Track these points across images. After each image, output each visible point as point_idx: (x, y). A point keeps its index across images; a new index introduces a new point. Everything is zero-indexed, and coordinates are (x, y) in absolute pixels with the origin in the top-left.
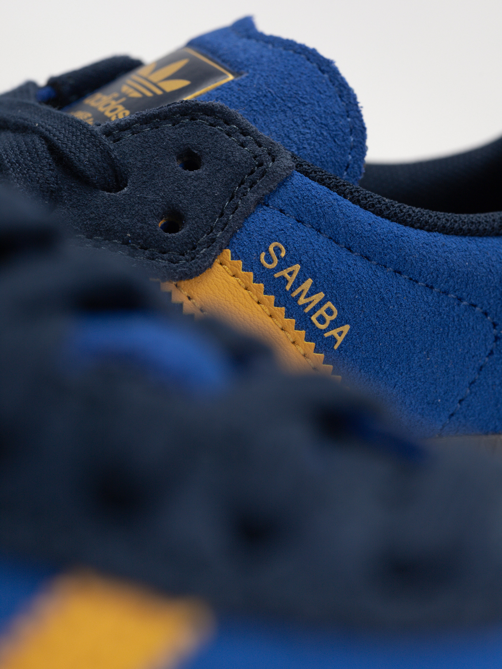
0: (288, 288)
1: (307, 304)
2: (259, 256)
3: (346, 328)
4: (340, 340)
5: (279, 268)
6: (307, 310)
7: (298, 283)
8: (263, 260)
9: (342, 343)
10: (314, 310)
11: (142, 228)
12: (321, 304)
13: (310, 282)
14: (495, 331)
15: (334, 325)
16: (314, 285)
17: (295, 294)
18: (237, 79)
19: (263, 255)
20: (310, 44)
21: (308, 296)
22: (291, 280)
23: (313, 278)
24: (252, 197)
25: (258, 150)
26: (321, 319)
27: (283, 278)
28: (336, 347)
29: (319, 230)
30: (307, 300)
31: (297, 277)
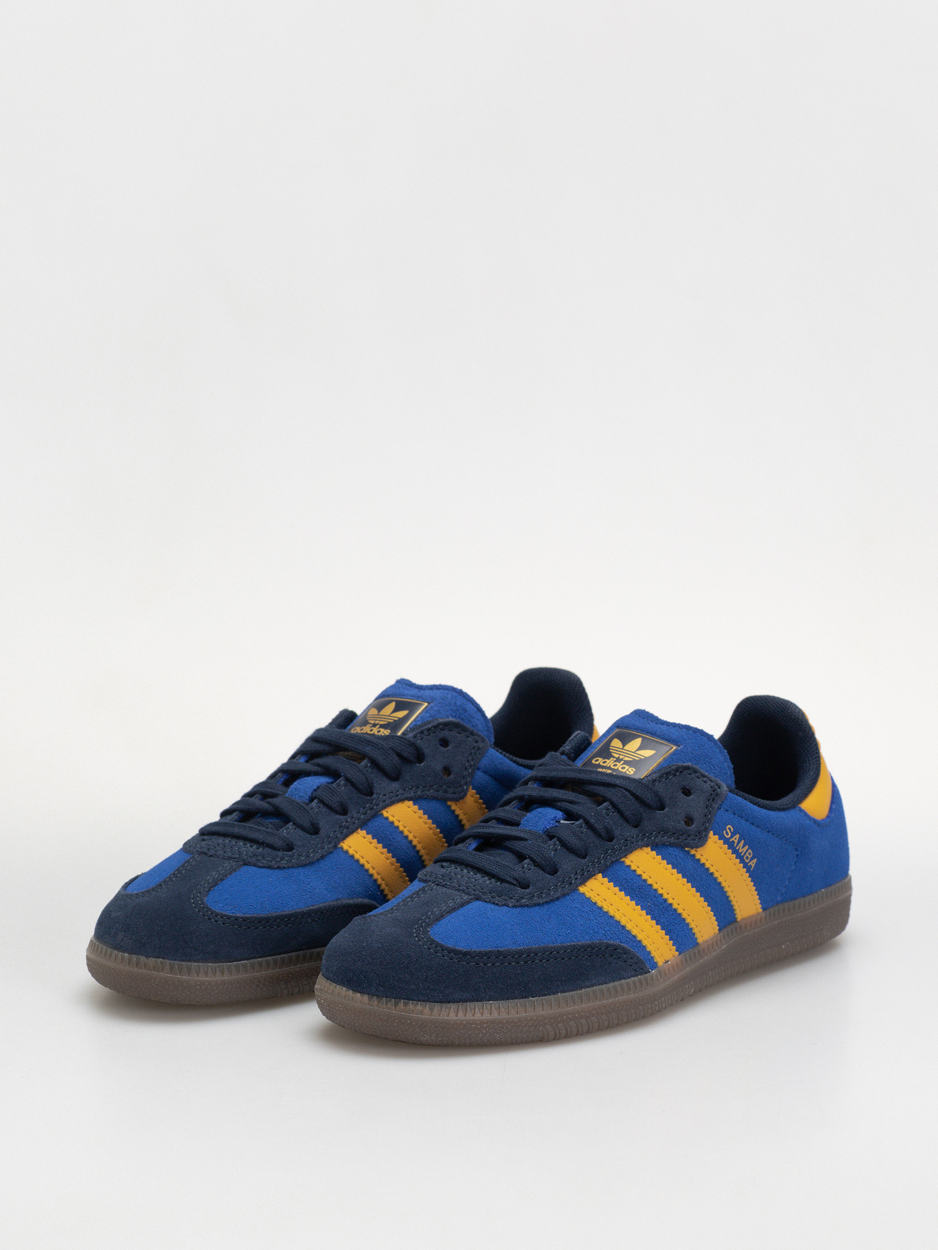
0: (735, 846)
1: (742, 852)
2: (723, 832)
3: (755, 861)
4: (753, 866)
5: (732, 837)
6: (742, 854)
7: (739, 843)
8: (725, 833)
9: (754, 867)
10: (745, 854)
11: (679, 826)
12: (747, 851)
13: (743, 841)
14: (796, 852)
15: (752, 859)
16: (745, 842)
17: (737, 848)
18: (679, 748)
19: (725, 831)
20: (700, 727)
21: (742, 848)
22: (736, 841)
23: (744, 839)
24: (716, 806)
25: (712, 784)
26: (747, 858)
27: (733, 841)
28: (752, 869)
29: (742, 818)
30: (742, 850)
31: (738, 840)
